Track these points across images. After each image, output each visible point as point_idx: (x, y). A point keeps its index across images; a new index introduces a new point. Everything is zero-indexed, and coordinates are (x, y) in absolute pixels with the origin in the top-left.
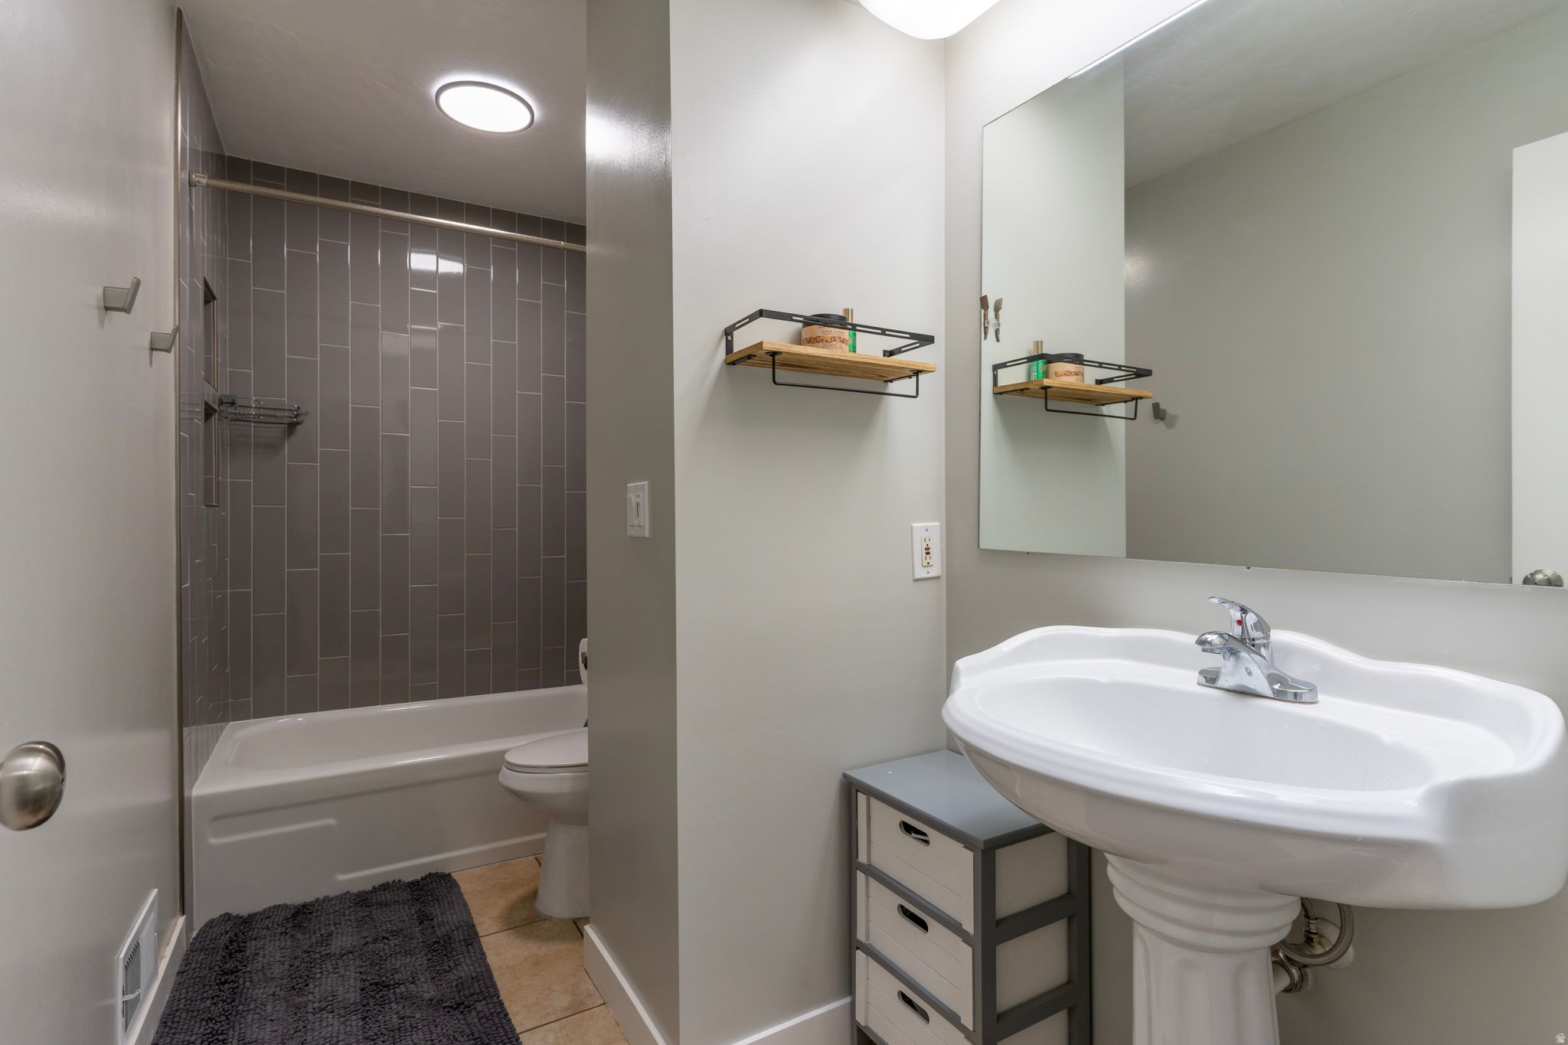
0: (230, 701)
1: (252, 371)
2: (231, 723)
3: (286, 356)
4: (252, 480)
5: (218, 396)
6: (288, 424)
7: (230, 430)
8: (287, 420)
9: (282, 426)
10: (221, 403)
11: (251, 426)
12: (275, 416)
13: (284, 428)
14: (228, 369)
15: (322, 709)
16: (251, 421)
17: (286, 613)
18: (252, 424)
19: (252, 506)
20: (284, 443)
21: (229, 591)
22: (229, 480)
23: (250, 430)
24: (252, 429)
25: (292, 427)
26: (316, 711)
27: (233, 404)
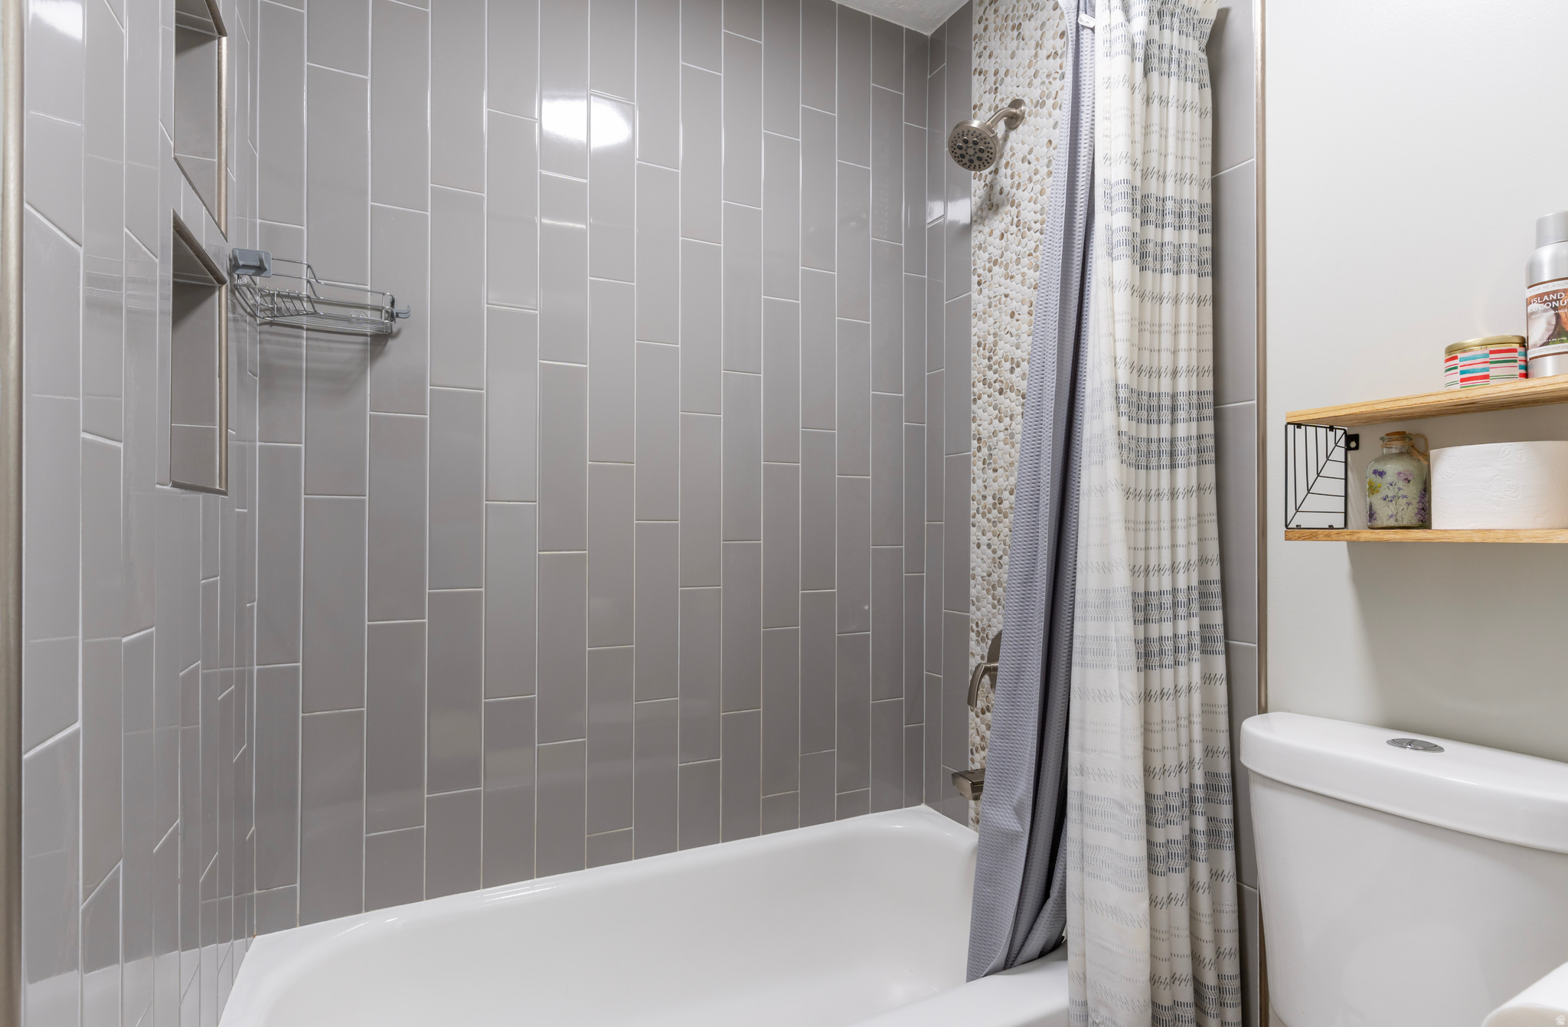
0: (256, 892)
1: (305, 228)
2: (257, 937)
3: (370, 203)
4: (303, 446)
5: (228, 252)
6: (371, 336)
7: (261, 342)
8: (369, 329)
9: (361, 339)
10: (235, 266)
11: (301, 337)
12: (348, 320)
13: (366, 343)
14: (258, 221)
15: (432, 894)
16: (302, 328)
17: (365, 709)
18: (305, 333)
19: (303, 497)
20: (365, 371)
21: (256, 668)
22: (258, 444)
23: (300, 346)
24: (305, 343)
25: (381, 339)
26: (418, 898)
27: (260, 269)
